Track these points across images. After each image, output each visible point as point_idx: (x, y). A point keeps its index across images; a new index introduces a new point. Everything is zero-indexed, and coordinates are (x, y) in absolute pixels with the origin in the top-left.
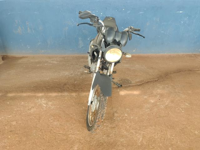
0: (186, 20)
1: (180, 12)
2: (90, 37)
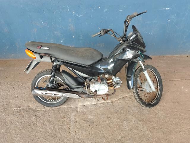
0: (173, 18)
1: (167, 9)
2: (63, 39)
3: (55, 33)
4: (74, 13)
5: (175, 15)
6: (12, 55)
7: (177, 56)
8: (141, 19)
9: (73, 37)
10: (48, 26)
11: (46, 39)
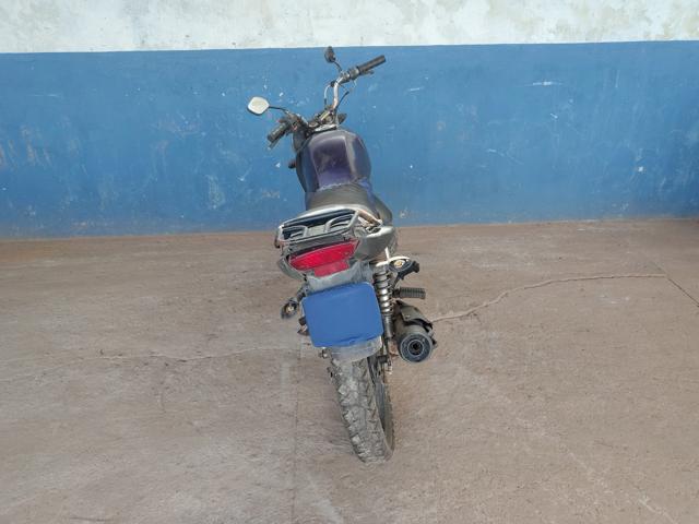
0: (567, 110)
2: (247, 173)
3: (224, 153)
4: (281, 94)
5: (571, 101)
6: (84, 224)
7: (589, 221)
8: (474, 113)
9: (278, 165)
10: (204, 134)
11: (196, 171)
